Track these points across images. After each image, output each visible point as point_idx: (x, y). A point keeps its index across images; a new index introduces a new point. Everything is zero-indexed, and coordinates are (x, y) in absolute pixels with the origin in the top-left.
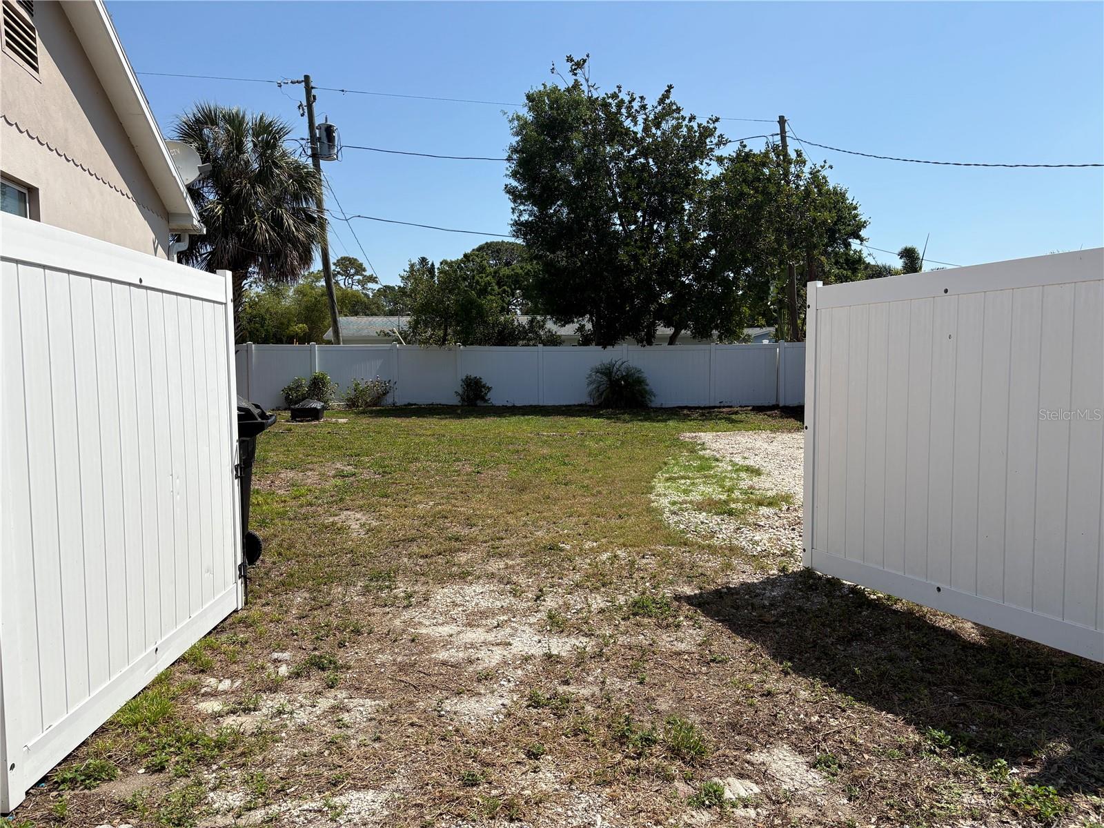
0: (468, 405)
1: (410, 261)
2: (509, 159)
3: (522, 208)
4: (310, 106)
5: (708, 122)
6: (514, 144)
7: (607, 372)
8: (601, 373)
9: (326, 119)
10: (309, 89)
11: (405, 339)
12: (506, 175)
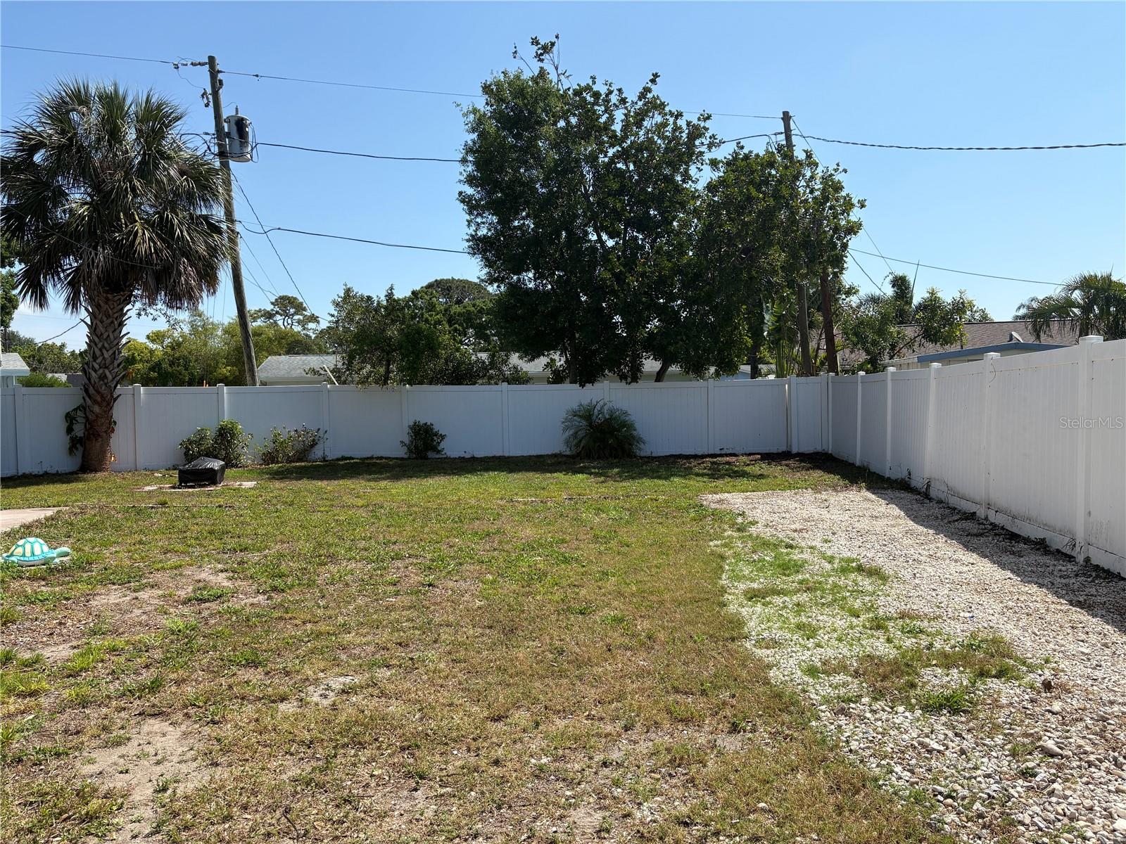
0: (416, 458)
1: (346, 285)
2: (464, 161)
3: (479, 220)
4: (215, 94)
5: (699, 119)
6: (470, 143)
7: (586, 414)
8: (580, 416)
9: (237, 109)
10: (214, 73)
11: (338, 378)
12: (460, 181)
